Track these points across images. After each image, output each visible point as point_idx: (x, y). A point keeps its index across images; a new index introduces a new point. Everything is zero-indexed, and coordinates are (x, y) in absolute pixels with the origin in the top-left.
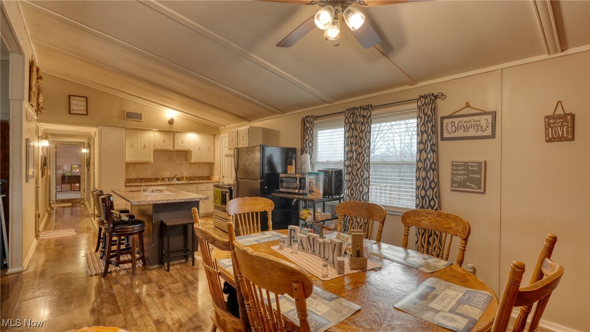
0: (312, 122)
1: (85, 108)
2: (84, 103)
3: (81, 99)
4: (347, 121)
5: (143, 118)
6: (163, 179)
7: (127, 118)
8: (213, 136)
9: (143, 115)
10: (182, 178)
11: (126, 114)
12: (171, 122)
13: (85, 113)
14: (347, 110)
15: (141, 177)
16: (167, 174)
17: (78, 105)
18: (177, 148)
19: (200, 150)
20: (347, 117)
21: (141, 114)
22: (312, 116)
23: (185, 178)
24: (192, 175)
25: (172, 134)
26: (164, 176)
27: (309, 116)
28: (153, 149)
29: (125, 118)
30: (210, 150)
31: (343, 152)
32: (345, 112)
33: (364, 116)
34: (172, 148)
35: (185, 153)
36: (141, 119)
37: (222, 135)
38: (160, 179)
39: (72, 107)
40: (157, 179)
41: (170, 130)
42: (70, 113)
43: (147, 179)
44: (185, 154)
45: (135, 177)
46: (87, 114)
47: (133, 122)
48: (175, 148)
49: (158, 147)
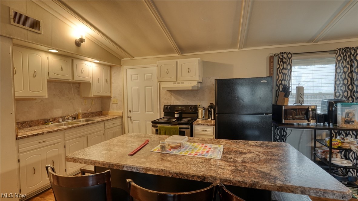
0: (290, 59)
4: (339, 58)
5: (42, 28)
6: (55, 120)
9: (42, 24)
11: (12, 14)
12: (78, 43)
14: (340, 49)
16: (58, 113)
19: (99, 82)
20: (340, 55)
21: (40, 22)
22: (289, 53)
23: (80, 116)
25: (72, 60)
26: (57, 116)
27: (285, 53)
28: (46, 78)
29: (12, 21)
30: (108, 83)
31: (334, 85)
32: (336, 50)
34: (70, 79)
36: (39, 29)
37: (125, 67)
38: (51, 120)
40: (46, 121)
47: (27, 31)
48: (75, 79)
49: (52, 76)
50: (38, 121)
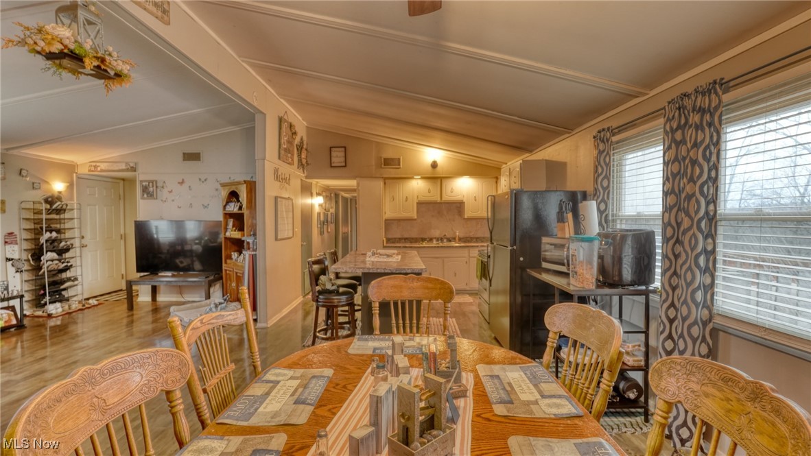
0: (608, 141)
1: (344, 159)
2: (343, 154)
3: (340, 149)
4: (667, 127)
5: (401, 163)
6: (431, 240)
7: (385, 165)
8: (495, 180)
9: (402, 160)
10: (454, 239)
11: (383, 160)
12: (434, 165)
13: (344, 164)
14: (669, 103)
15: (406, 236)
16: (436, 233)
17: (338, 157)
18: (446, 198)
19: (475, 200)
20: (668, 119)
21: (399, 159)
22: (608, 129)
23: (457, 239)
24: (467, 235)
25: (439, 181)
26: (432, 236)
27: (603, 130)
28: (416, 201)
29: (383, 166)
31: (661, 193)
33: (702, 111)
34: (439, 200)
35: (458, 205)
36: (399, 165)
38: (427, 240)
39: (333, 160)
40: (423, 240)
41: (435, 176)
42: (331, 167)
43: (412, 238)
44: (458, 207)
45: (400, 237)
46: (345, 166)
47: (391, 170)
48: (443, 199)
49: (422, 199)
50: (417, 238)
